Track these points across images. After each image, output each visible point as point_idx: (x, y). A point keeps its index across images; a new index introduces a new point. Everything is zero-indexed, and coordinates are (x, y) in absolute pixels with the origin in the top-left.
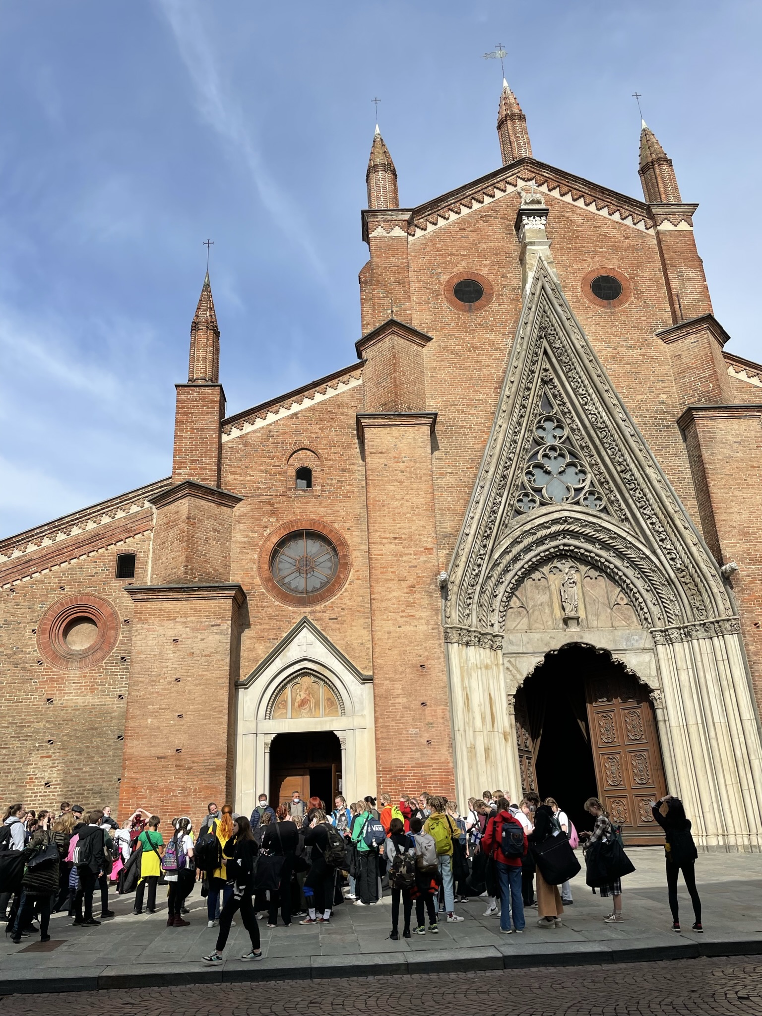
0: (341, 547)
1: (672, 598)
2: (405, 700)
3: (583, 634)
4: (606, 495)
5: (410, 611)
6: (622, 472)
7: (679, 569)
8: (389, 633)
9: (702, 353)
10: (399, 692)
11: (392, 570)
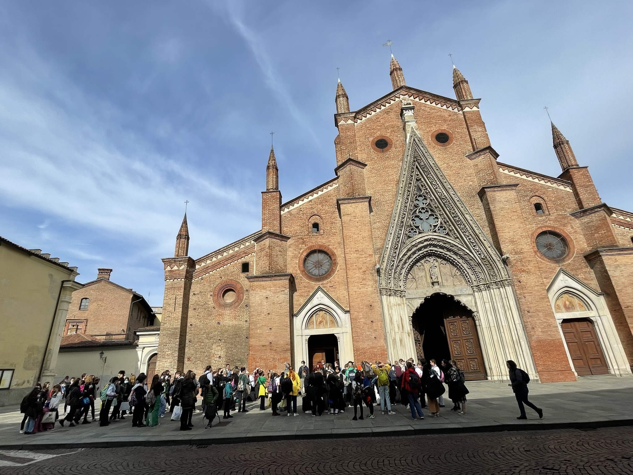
0: (333, 256)
1: (480, 271)
2: (364, 320)
3: (441, 289)
4: (448, 227)
5: (364, 282)
6: (454, 217)
7: (482, 258)
8: (355, 292)
9: (487, 163)
10: (361, 317)
11: (356, 265)
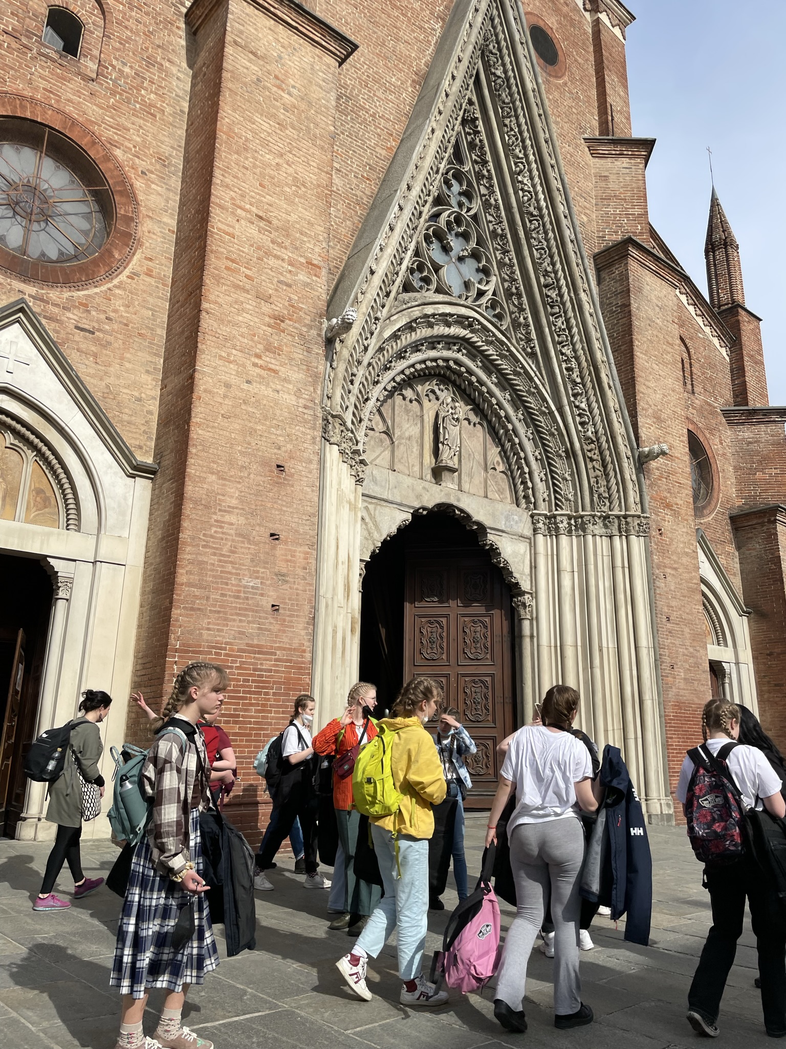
1: (566, 475)
2: (242, 520)
3: (460, 496)
4: (511, 313)
5: (268, 359)
6: (546, 286)
7: (587, 438)
8: (228, 386)
9: (634, 185)
10: (234, 502)
